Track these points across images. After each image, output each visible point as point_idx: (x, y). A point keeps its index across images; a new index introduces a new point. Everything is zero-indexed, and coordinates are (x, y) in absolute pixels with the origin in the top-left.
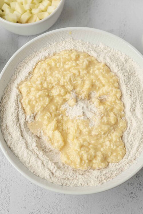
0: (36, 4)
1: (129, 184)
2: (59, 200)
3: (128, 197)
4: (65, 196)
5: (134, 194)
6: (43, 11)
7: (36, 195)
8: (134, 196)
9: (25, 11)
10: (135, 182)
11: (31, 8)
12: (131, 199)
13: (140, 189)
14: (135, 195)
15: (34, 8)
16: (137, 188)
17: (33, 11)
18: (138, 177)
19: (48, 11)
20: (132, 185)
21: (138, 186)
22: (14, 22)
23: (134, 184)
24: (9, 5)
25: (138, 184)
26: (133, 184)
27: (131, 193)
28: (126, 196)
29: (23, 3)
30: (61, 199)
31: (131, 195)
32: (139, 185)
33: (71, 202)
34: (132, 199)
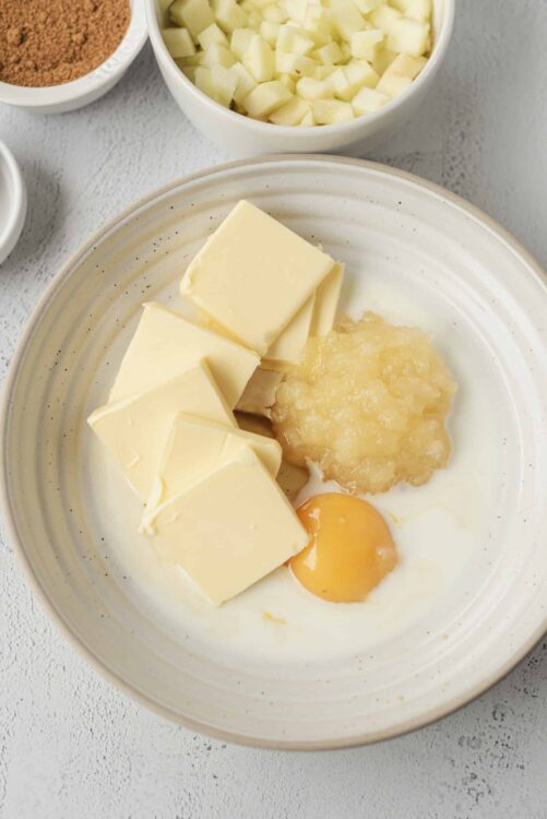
0: (322, 65)
1: (465, 743)
2: (193, 794)
3: (460, 791)
4: (215, 781)
5: (484, 781)
6: (337, 98)
7: (106, 773)
8: (483, 788)
9: (274, 78)
10: (488, 735)
11: (298, 72)
12: (470, 798)
13: (505, 761)
14: (485, 785)
15: (310, 74)
16: (496, 757)
17: (302, 86)
18: (498, 716)
19: (356, 103)
20: (474, 748)
21: (499, 751)
22: (221, 101)
23: (484, 744)
24: (227, 34)
25: (500, 743)
26: (480, 741)
27: (469, 776)
28: (449, 787)
29: (278, 45)
30: (201, 794)
31: (471, 785)
32: (501, 747)
33: (238, 806)
34: (472, 800)
